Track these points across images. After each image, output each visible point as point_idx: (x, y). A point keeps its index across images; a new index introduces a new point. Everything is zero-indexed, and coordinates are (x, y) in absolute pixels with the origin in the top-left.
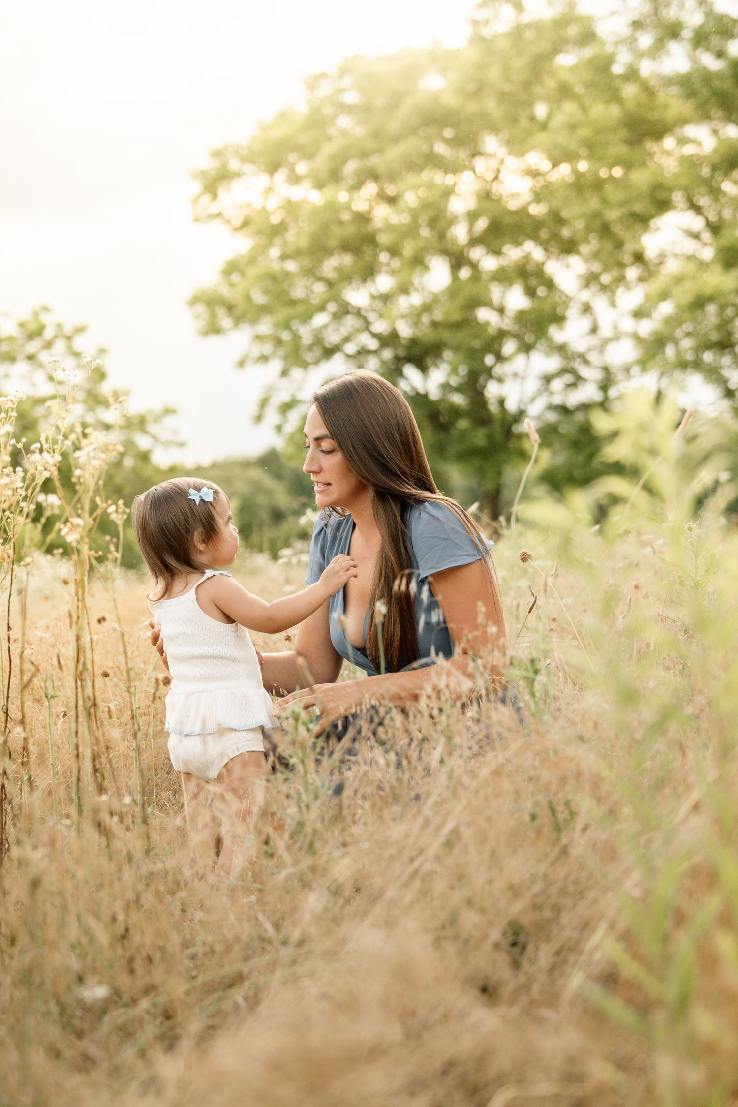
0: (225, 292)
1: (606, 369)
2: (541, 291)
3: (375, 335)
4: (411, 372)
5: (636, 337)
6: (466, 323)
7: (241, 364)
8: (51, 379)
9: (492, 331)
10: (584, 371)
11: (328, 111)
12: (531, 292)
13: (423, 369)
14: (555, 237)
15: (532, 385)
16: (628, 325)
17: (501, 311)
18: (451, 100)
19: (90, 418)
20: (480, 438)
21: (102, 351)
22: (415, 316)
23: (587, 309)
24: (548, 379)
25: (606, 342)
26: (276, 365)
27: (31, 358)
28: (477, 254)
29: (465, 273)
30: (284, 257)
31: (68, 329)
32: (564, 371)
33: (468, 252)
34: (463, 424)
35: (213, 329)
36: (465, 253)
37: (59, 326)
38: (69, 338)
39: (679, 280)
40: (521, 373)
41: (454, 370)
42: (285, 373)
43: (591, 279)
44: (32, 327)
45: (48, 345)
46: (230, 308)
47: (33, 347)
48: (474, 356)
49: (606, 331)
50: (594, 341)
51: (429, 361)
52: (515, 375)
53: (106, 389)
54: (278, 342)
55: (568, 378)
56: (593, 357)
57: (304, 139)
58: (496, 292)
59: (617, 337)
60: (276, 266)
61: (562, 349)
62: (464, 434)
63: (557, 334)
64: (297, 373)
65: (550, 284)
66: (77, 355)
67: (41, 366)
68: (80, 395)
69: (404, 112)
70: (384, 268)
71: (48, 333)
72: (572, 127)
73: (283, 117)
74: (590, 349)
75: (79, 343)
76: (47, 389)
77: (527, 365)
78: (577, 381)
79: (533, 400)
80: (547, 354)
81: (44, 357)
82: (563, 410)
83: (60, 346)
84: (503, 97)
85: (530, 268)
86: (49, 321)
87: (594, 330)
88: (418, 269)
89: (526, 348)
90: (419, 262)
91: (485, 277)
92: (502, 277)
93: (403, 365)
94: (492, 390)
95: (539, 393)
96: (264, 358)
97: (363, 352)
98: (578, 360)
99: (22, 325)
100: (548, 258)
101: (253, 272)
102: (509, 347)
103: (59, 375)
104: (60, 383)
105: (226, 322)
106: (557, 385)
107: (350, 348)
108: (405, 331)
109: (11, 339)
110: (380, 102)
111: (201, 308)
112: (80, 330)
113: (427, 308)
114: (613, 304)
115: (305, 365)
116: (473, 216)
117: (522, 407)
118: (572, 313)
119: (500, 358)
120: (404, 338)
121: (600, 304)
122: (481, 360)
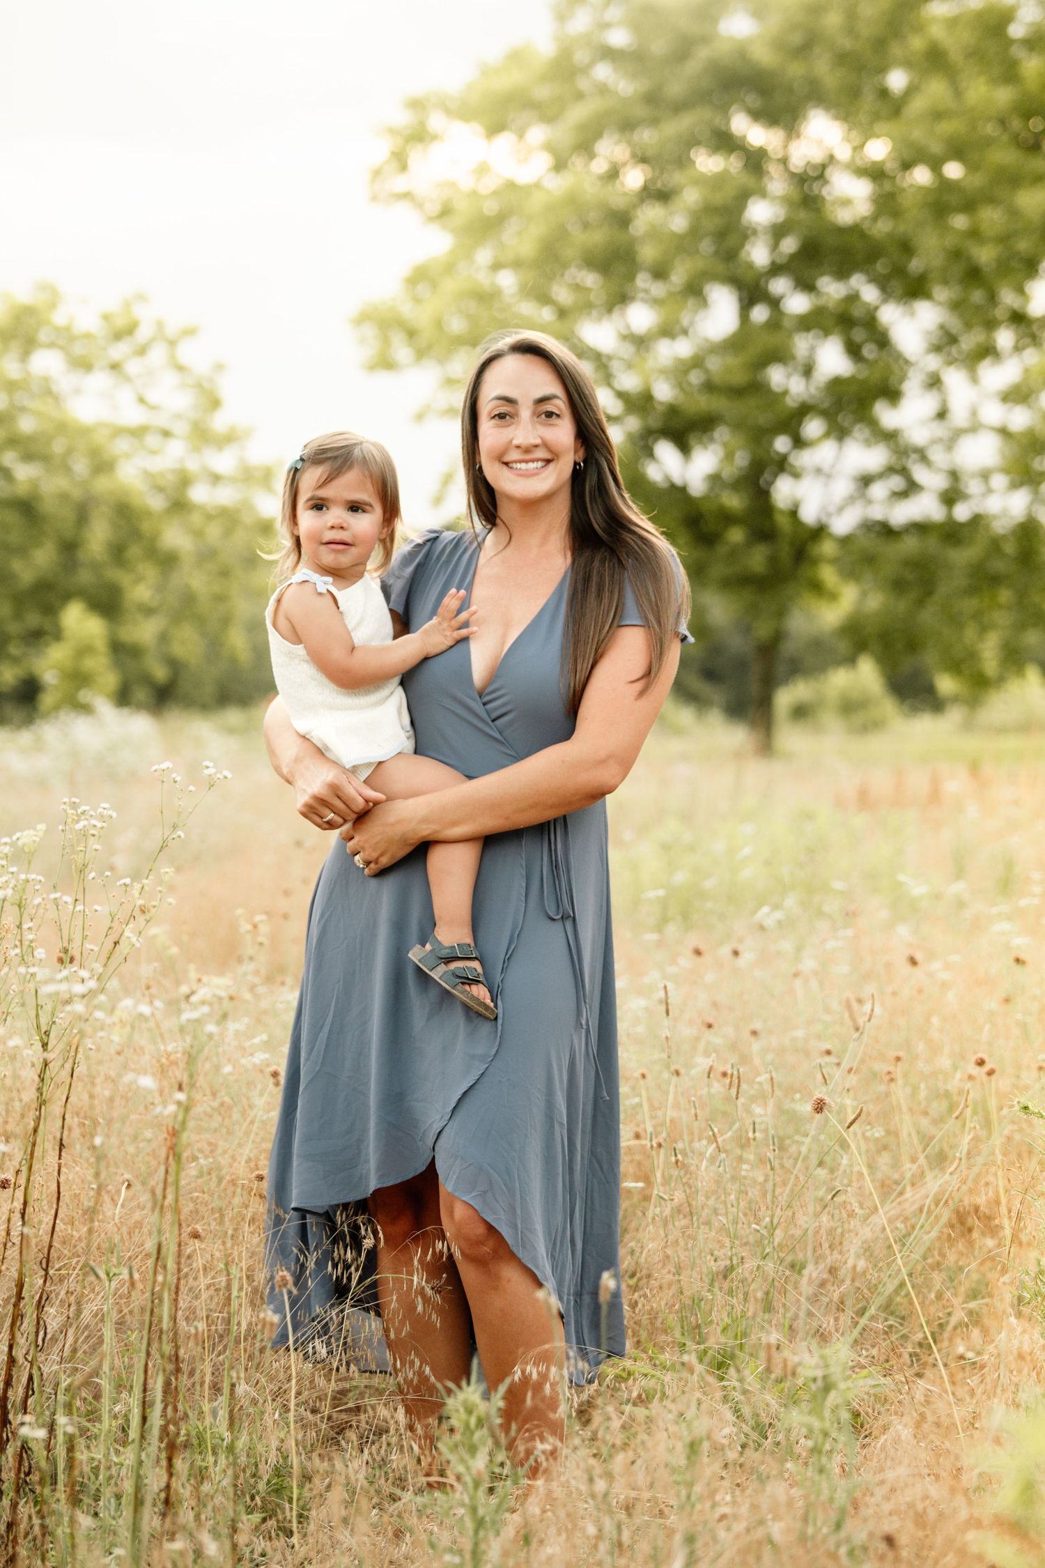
0: (407, 310)
1: (954, 475)
2: (869, 351)
3: (621, 395)
4: (666, 452)
5: (1004, 432)
6: (755, 388)
7: (420, 417)
8: (141, 400)
9: (791, 403)
10: (920, 474)
11: (581, 57)
12: (853, 350)
13: (684, 448)
14: (899, 271)
15: (842, 487)
16: (994, 413)
17: (808, 372)
18: (764, 56)
19: (192, 465)
20: (757, 559)
21: (219, 367)
22: (681, 370)
23: (934, 382)
24: (866, 481)
25: (958, 434)
27: (115, 367)
28: (779, 286)
29: (760, 314)
30: (496, 266)
31: (171, 329)
32: (890, 470)
33: (767, 283)
34: (736, 535)
35: (385, 363)
36: (762, 282)
37: (160, 325)
38: (172, 343)
40: (826, 467)
41: (729, 456)
43: (945, 342)
44: (121, 322)
45: (142, 351)
46: (411, 334)
47: (118, 351)
48: (759, 436)
49: (959, 415)
50: (939, 430)
51: (692, 441)
52: (818, 471)
53: (220, 422)
55: (897, 482)
56: (937, 456)
57: (543, 92)
58: (802, 344)
59: (975, 427)
60: (483, 279)
61: (890, 437)
62: (734, 553)
63: (887, 416)
65: (883, 340)
66: (180, 368)
67: (128, 379)
68: (181, 428)
69: (694, 66)
70: (641, 295)
71: (143, 333)
72: (938, 115)
73: (516, 57)
74: (934, 442)
75: (188, 352)
76: (133, 416)
77: (837, 458)
78: (911, 488)
79: (841, 509)
80: (868, 443)
81: (134, 367)
82: (886, 531)
83: (158, 354)
84: (842, 59)
85: (857, 312)
86: (146, 317)
87: (942, 415)
88: (691, 302)
89: (839, 432)
90: (694, 291)
91: (787, 323)
92: (814, 322)
93: (656, 440)
94: (783, 491)
95: (851, 500)
98: (914, 456)
99: (106, 318)
100: (885, 301)
101: (450, 285)
102: (813, 427)
103: (152, 397)
104: (153, 408)
105: (402, 352)
106: (879, 491)
108: (664, 392)
109: (88, 336)
110: (659, 47)
111: (370, 331)
112: (190, 332)
113: (697, 362)
114: (974, 379)
116: (778, 232)
117: (824, 520)
118: (912, 387)
119: (799, 443)
120: (661, 403)
121: (955, 379)
122: (771, 443)
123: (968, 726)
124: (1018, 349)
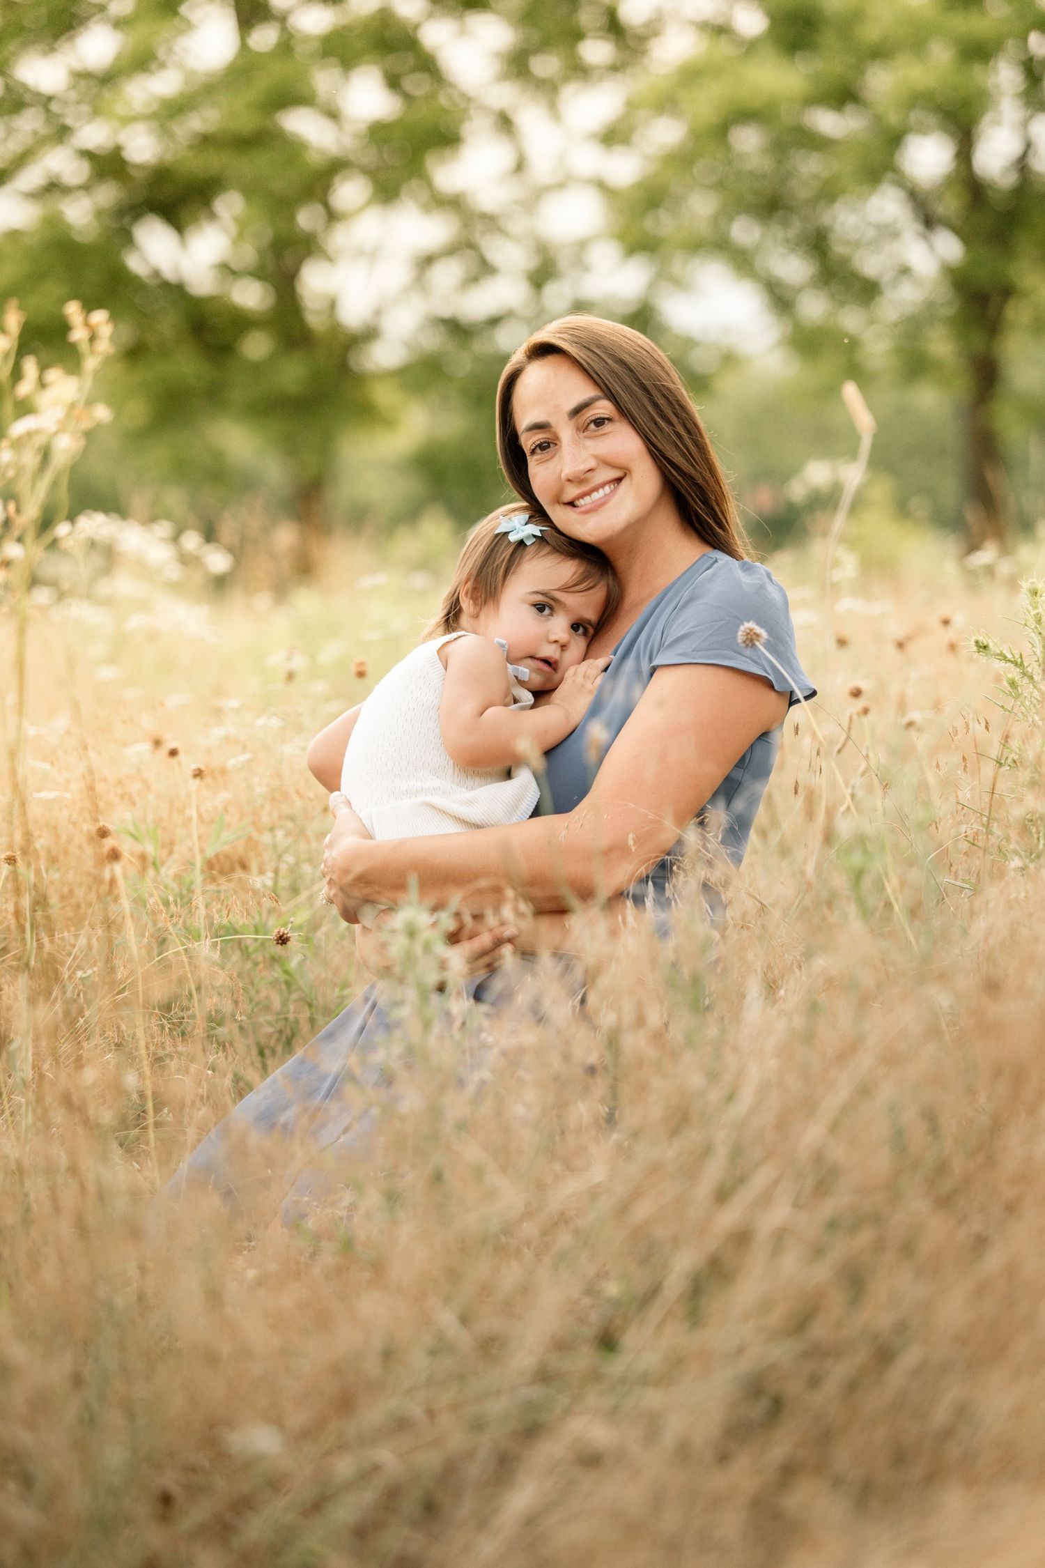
2: (414, 83)
5: (600, 186)
12: (393, 82)
15: (395, 273)
16: (587, 160)
17: (333, 115)
20: (292, 376)
25: (537, 193)
29: (265, 38)
32: (454, 248)
39: (691, 75)
41: (239, 239)
50: (518, 189)
52: (360, 253)
55: (464, 264)
58: (324, 80)
59: (563, 181)
61: (452, 203)
62: (257, 368)
65: (431, 70)
70: (97, 16)
74: (510, 205)
77: (385, 233)
78: (483, 270)
79: (395, 304)
80: (424, 212)
82: (457, 329)
85: (392, 32)
88: (167, 22)
89: (388, 194)
90: (171, 8)
91: (301, 49)
93: (136, 219)
94: (314, 282)
95: (407, 290)
98: (484, 226)
100: (433, 16)
102: (349, 193)
106: (442, 277)
107: (31, 178)
108: (140, 150)
113: (185, 103)
114: (558, 113)
118: (475, 128)
119: (332, 216)
120: (138, 167)
122: (292, 218)
124: (615, 68)
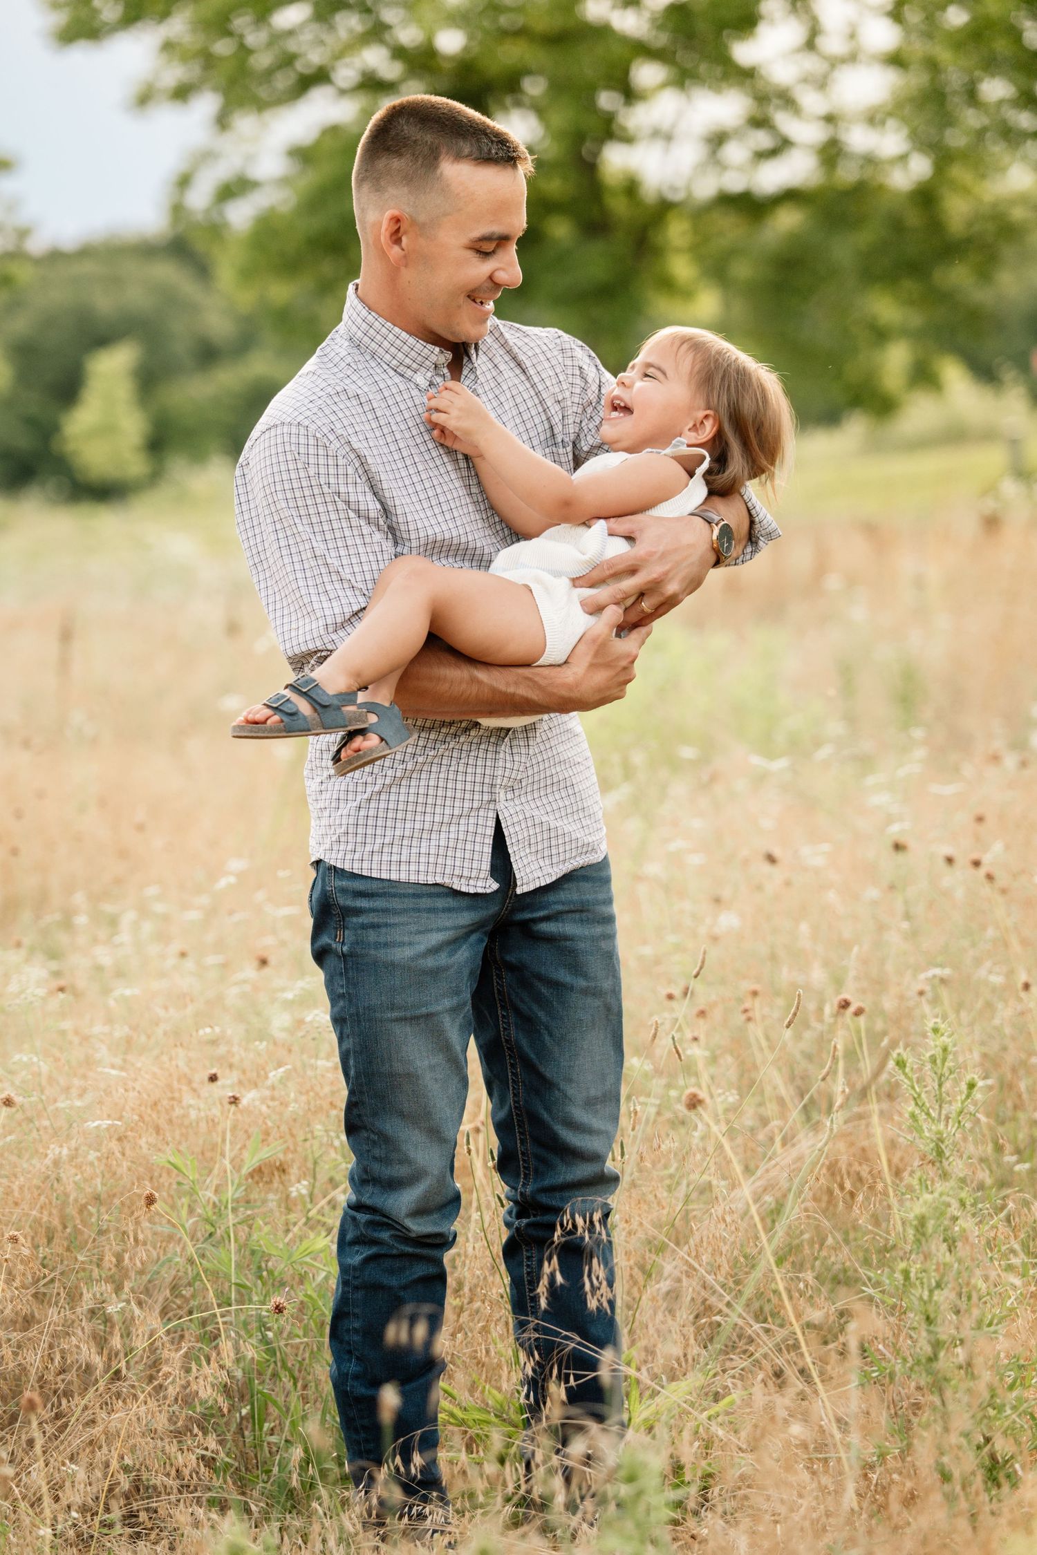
1: (831, 121)
3: (399, 53)
6: (576, 32)
7: (144, 99)
9: (614, 45)
10: (785, 123)
15: (690, 152)
20: (595, 263)
22: (471, 14)
24: (718, 140)
25: (833, 65)
26: (206, 104)
34: (560, 226)
35: (83, 28)
40: (665, 126)
42: (222, 122)
48: (579, 94)
49: (832, 44)
50: (811, 64)
51: (491, 102)
52: (656, 133)
54: (208, 60)
55: (762, 139)
59: (853, 56)
61: (746, 77)
64: (245, 123)
74: (802, 81)
77: (681, 112)
78: (782, 146)
80: (719, 88)
87: (810, 45)
95: (701, 168)
96: (182, 93)
97: (372, 84)
98: (775, 101)
106: (735, 153)
107: (346, 74)
115: (261, 106)
118: (771, 7)
119: (630, 95)
123: (875, 447)
